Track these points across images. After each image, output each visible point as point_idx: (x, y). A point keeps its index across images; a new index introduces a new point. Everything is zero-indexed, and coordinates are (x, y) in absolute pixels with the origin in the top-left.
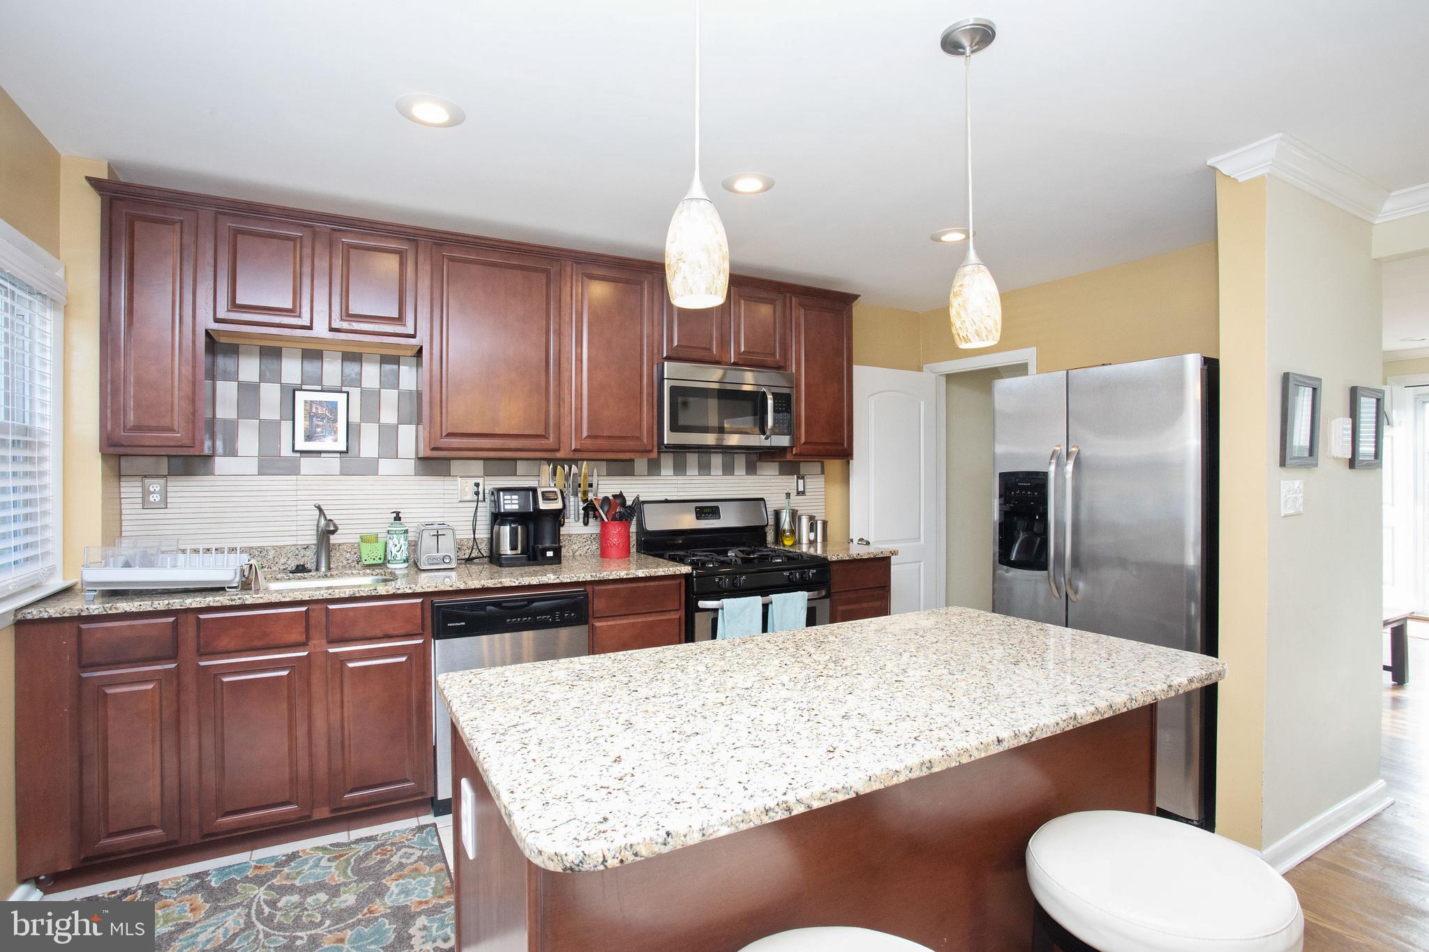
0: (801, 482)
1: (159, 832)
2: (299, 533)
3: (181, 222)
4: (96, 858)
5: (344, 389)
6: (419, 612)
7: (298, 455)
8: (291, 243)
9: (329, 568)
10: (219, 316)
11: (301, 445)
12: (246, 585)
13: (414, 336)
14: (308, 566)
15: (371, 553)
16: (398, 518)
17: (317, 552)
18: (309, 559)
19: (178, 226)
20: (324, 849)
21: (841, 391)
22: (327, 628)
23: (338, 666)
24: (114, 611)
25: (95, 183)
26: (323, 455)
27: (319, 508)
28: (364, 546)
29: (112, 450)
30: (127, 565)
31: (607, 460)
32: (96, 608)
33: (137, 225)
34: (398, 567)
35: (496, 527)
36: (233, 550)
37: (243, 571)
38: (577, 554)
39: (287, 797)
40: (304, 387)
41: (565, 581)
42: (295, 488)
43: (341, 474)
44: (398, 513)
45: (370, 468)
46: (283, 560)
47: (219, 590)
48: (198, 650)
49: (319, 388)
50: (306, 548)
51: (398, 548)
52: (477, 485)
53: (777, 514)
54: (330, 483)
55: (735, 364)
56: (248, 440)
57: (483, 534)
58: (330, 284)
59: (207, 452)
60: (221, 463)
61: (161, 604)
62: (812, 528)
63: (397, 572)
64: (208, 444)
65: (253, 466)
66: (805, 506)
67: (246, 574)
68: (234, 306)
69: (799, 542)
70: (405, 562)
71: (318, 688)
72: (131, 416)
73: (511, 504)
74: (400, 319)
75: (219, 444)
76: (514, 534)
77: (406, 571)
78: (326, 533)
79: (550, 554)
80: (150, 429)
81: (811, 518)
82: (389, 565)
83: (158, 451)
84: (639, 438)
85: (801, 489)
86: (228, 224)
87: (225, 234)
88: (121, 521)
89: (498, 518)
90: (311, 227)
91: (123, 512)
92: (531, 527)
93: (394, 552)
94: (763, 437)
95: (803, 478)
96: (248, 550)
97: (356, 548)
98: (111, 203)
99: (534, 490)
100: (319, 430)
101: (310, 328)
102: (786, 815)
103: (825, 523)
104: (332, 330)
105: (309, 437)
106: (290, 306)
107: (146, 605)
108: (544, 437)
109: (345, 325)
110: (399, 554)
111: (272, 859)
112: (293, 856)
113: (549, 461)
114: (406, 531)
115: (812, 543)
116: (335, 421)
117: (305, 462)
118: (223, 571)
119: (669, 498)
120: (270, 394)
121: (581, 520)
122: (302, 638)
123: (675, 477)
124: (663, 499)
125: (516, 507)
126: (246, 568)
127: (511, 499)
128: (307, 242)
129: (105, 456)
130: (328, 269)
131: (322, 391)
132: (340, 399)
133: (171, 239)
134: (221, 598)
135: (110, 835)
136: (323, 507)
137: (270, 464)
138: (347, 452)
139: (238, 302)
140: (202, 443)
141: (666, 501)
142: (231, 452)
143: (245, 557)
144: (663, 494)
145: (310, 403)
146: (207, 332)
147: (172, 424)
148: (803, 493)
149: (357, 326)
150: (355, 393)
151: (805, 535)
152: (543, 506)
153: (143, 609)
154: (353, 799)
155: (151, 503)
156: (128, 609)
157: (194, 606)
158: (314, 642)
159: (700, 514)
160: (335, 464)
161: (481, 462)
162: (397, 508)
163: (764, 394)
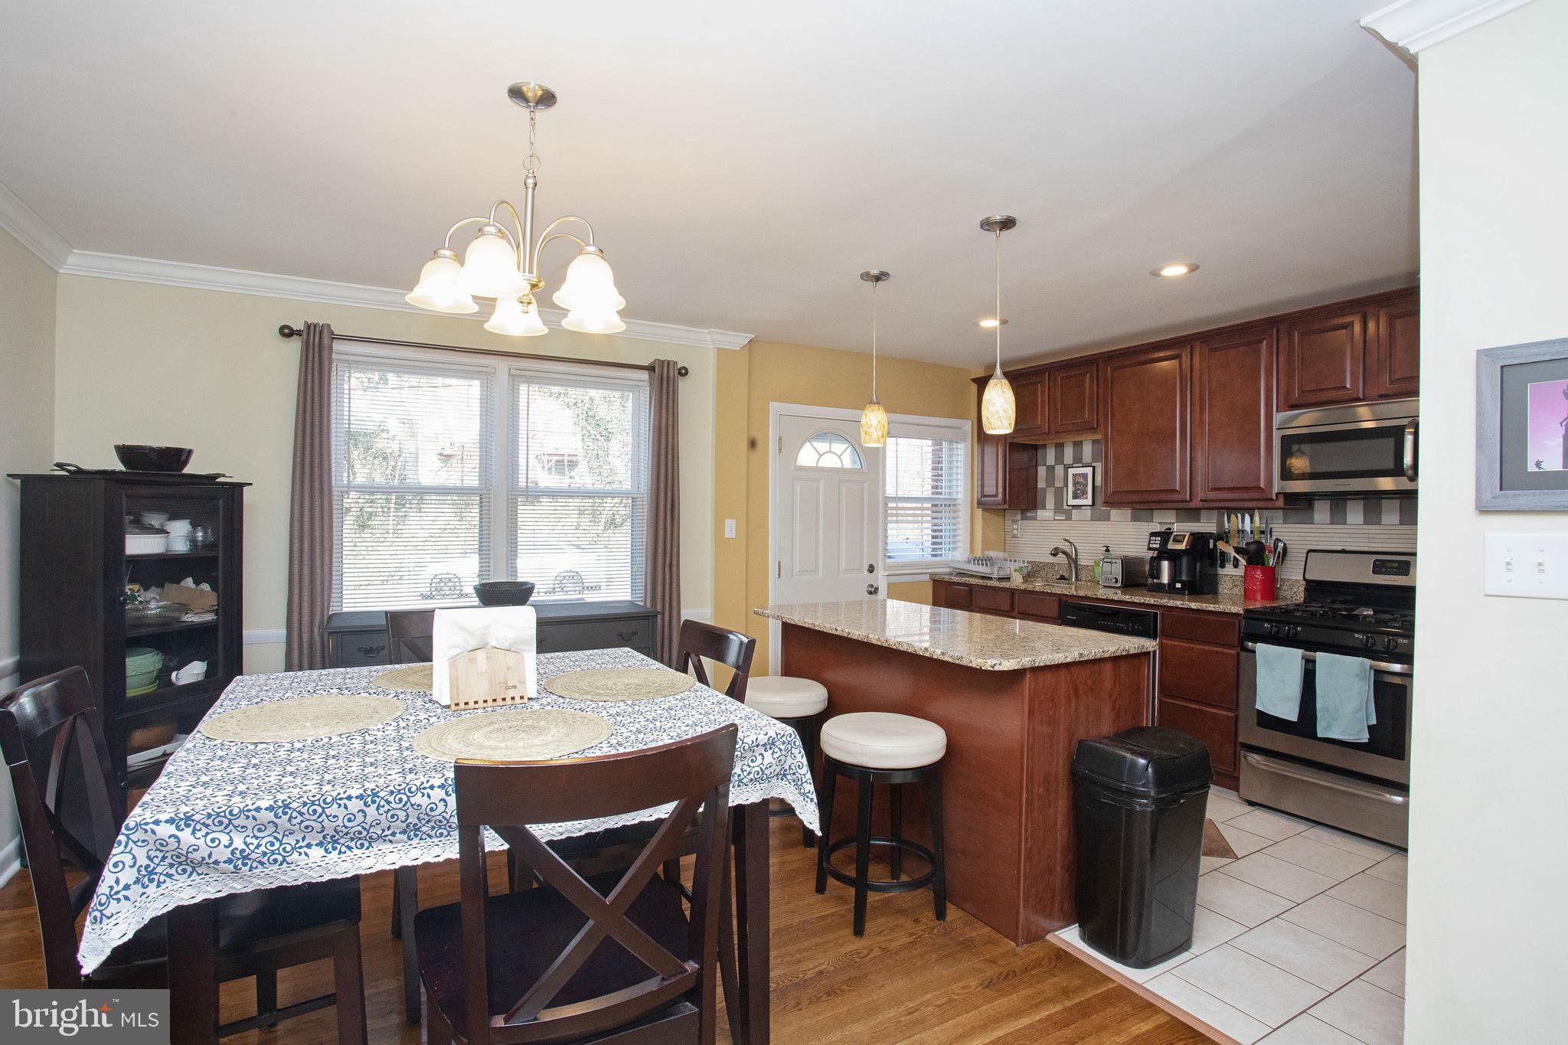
5: (1093, 466)
7: (1071, 508)
9: (1076, 580)
11: (1071, 502)
13: (1096, 428)
15: (1098, 573)
16: (1107, 550)
17: (1072, 570)
26: (1083, 508)
40: (1074, 465)
41: (1136, 601)
42: (1069, 529)
43: (1091, 520)
44: (1108, 547)
45: (1106, 516)
49: (1081, 465)
54: (1085, 525)
55: (1382, 396)
56: (1050, 501)
59: (1034, 504)
60: (1040, 513)
65: (1052, 514)
73: (1156, 543)
79: (1178, 585)
80: (990, 496)
84: (1260, 488)
88: (1005, 543)
89: (1163, 553)
91: (1006, 539)
92: (1178, 563)
97: (1091, 570)
99: (1172, 534)
100: (1079, 492)
101: (1048, 433)
104: (1056, 432)
105: (1075, 497)
108: (1177, 491)
116: (1087, 486)
117: (1075, 512)
119: (1347, 548)
120: (1059, 471)
123: (1366, 527)
124: (1340, 548)
125: (1158, 546)
127: (1155, 540)
131: (1082, 467)
132: (1089, 470)
137: (1059, 514)
138: (1093, 506)
141: (1343, 551)
142: (1044, 508)
144: (1342, 544)
145: (1075, 476)
147: (997, 493)
150: (1098, 467)
155: (1015, 535)
159: (1379, 567)
160: (1088, 513)
161: (1175, 511)
162: (1107, 543)
163: (1404, 427)
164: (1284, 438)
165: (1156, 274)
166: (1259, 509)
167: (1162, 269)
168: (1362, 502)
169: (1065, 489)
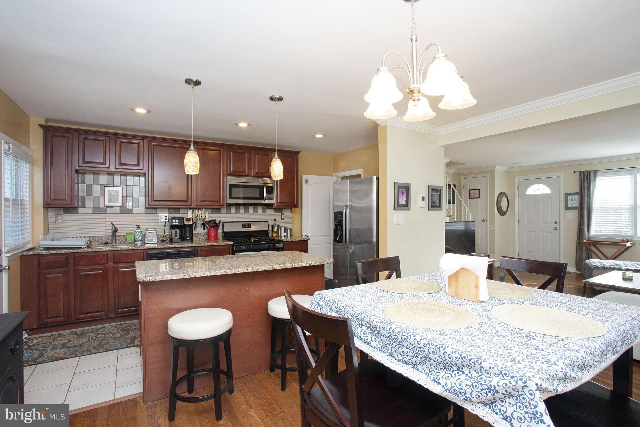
0: (283, 215)
1: (62, 318)
2: (106, 232)
3: (68, 136)
4: (44, 324)
5: (121, 186)
6: (142, 255)
7: (106, 207)
8: (102, 142)
9: (116, 243)
10: (80, 165)
11: (107, 203)
12: (88, 247)
13: (143, 170)
14: (109, 242)
15: (130, 238)
16: (139, 227)
17: (112, 238)
18: (109, 240)
19: (66, 138)
20: (112, 326)
21: (294, 184)
22: (114, 259)
23: (117, 271)
24: (49, 253)
25: (41, 126)
26: (114, 207)
27: (112, 224)
28: (127, 236)
29: (47, 206)
30: (52, 240)
31: (212, 208)
32: (44, 252)
33: (54, 138)
34: (139, 243)
35: (171, 230)
36: (85, 237)
37: (88, 243)
38: (201, 239)
39: (100, 310)
40: (108, 186)
41: (190, 246)
42: (105, 218)
43: (120, 213)
44: (139, 226)
45: (130, 211)
46: (101, 241)
47: (81, 248)
48: (74, 265)
49: (113, 186)
50: (109, 236)
51: (138, 236)
52: (166, 217)
53: (273, 226)
54: (116, 216)
55: (254, 176)
56: (89, 203)
57: (167, 232)
58: (115, 154)
59: (76, 206)
60: (81, 210)
61: (63, 251)
62: (286, 230)
63: (138, 244)
64: (76, 204)
65: (91, 211)
66: (283, 224)
67: (89, 243)
68: (85, 162)
69: (281, 236)
70: (141, 241)
71: (110, 277)
72: (53, 196)
73: (176, 223)
74: (138, 164)
75: (80, 204)
76: (176, 232)
77: (141, 244)
78: (115, 231)
79: (188, 238)
80: (59, 200)
81: (285, 228)
82: (136, 242)
83: (61, 206)
84: (219, 201)
85: (283, 218)
86: (82, 137)
87: (82, 140)
88: (48, 228)
89: (172, 227)
90: (109, 136)
91: (49, 225)
92: (183, 230)
93: (137, 238)
94: (263, 200)
95: (284, 214)
96: (90, 237)
97: (125, 237)
98: (46, 132)
99: (183, 218)
100: (113, 199)
101: (109, 168)
102: (189, 277)
103: (291, 230)
104: (116, 168)
105: (110, 202)
106: (102, 161)
107: (59, 252)
108: (186, 201)
109: (120, 167)
110: (139, 239)
111: (97, 328)
112: (103, 327)
113: (191, 208)
114: (141, 231)
115: (286, 236)
116: (118, 196)
117: (108, 210)
118: (82, 242)
119: (233, 221)
120: (96, 188)
121: (202, 228)
122: (106, 262)
123: (236, 214)
124: (231, 221)
125: (177, 223)
126: (89, 242)
127: (176, 221)
128: (108, 141)
129: (44, 207)
130: (114, 150)
131: (114, 187)
132: (120, 189)
133: (64, 141)
134: (81, 250)
135: (48, 318)
136: (114, 224)
137: (97, 210)
138: (122, 206)
139: (86, 160)
140: (75, 204)
141: (232, 222)
142: (84, 206)
143: (88, 239)
144: (231, 219)
145: (109, 191)
146: (76, 170)
147: (65, 198)
148: (284, 219)
149: (124, 167)
150: (125, 187)
151: (284, 234)
152: (186, 223)
153: (58, 252)
154: (121, 311)
155: (58, 223)
156: (53, 252)
157: (73, 252)
158: (110, 263)
159: (244, 226)
160: (118, 210)
161: (168, 209)
162: (138, 224)
163: (263, 186)
164: (230, 185)
165: (237, 124)
166: (204, 208)
167: (239, 123)
168: (244, 206)
169: (102, 198)
